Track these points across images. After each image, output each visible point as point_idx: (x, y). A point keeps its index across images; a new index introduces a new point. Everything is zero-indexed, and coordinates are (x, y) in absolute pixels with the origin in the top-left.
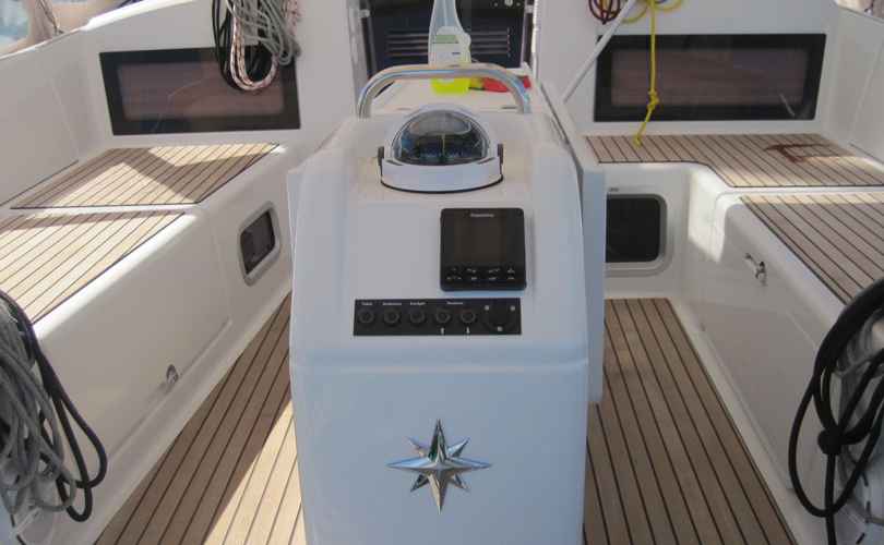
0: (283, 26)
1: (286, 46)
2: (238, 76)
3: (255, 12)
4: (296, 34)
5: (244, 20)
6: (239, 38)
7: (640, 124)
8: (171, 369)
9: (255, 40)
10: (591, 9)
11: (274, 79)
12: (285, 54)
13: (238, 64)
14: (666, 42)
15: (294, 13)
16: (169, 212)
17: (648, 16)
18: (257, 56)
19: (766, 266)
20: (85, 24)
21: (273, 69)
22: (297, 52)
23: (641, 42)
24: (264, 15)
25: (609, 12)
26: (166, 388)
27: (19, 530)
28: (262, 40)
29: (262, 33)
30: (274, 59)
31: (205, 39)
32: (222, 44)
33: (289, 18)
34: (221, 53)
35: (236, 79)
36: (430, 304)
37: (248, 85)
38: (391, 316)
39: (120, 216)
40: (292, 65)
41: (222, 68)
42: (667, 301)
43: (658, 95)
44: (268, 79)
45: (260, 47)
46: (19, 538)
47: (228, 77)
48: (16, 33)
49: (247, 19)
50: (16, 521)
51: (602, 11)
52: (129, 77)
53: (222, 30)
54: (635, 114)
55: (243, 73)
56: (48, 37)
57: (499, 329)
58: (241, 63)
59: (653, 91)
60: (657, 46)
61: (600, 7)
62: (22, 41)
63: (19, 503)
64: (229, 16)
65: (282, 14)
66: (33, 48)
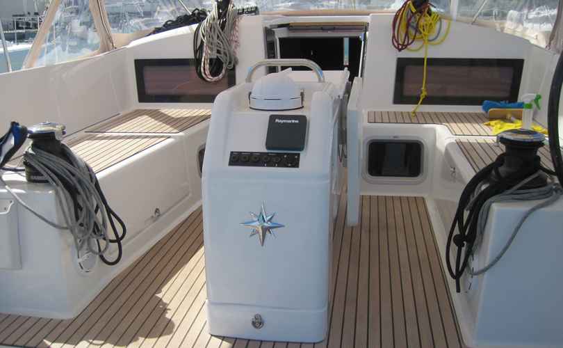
0: (229, 48)
1: (230, 58)
2: (205, 74)
3: (216, 40)
4: (237, 53)
5: (210, 45)
6: (207, 54)
7: (415, 106)
8: (157, 210)
9: (215, 55)
10: (393, 44)
11: (224, 77)
12: (230, 63)
13: (205, 67)
14: (432, 62)
15: (236, 42)
16: (162, 137)
17: (424, 49)
18: (215, 64)
19: (456, 170)
20: (128, 44)
21: (223, 71)
22: (236, 62)
23: (419, 62)
24: (220, 43)
25: (403, 45)
26: (154, 219)
27: (80, 260)
28: (218, 55)
29: (218, 52)
30: (224, 66)
31: (189, 54)
32: (198, 57)
33: (233, 45)
34: (197, 61)
35: (203, 75)
36: (262, 154)
37: (210, 78)
38: (245, 158)
39: (138, 137)
40: (234, 69)
41: (197, 70)
42: (423, 199)
43: (427, 90)
44: (221, 76)
45: (218, 59)
46: (80, 263)
47: (200, 74)
48: (93, 48)
49: (211, 44)
50: (80, 256)
51: (399, 44)
52: (149, 72)
53: (198, 50)
54: (413, 100)
55: (208, 72)
56: (109, 50)
57: (290, 165)
58: (207, 66)
59: (423, 88)
60: (428, 64)
61: (397, 42)
62: (96, 51)
63: (81, 247)
64: (202, 42)
65: (229, 42)
66: (101, 55)
